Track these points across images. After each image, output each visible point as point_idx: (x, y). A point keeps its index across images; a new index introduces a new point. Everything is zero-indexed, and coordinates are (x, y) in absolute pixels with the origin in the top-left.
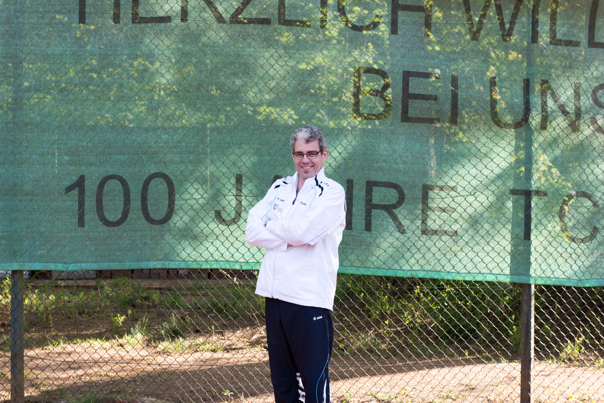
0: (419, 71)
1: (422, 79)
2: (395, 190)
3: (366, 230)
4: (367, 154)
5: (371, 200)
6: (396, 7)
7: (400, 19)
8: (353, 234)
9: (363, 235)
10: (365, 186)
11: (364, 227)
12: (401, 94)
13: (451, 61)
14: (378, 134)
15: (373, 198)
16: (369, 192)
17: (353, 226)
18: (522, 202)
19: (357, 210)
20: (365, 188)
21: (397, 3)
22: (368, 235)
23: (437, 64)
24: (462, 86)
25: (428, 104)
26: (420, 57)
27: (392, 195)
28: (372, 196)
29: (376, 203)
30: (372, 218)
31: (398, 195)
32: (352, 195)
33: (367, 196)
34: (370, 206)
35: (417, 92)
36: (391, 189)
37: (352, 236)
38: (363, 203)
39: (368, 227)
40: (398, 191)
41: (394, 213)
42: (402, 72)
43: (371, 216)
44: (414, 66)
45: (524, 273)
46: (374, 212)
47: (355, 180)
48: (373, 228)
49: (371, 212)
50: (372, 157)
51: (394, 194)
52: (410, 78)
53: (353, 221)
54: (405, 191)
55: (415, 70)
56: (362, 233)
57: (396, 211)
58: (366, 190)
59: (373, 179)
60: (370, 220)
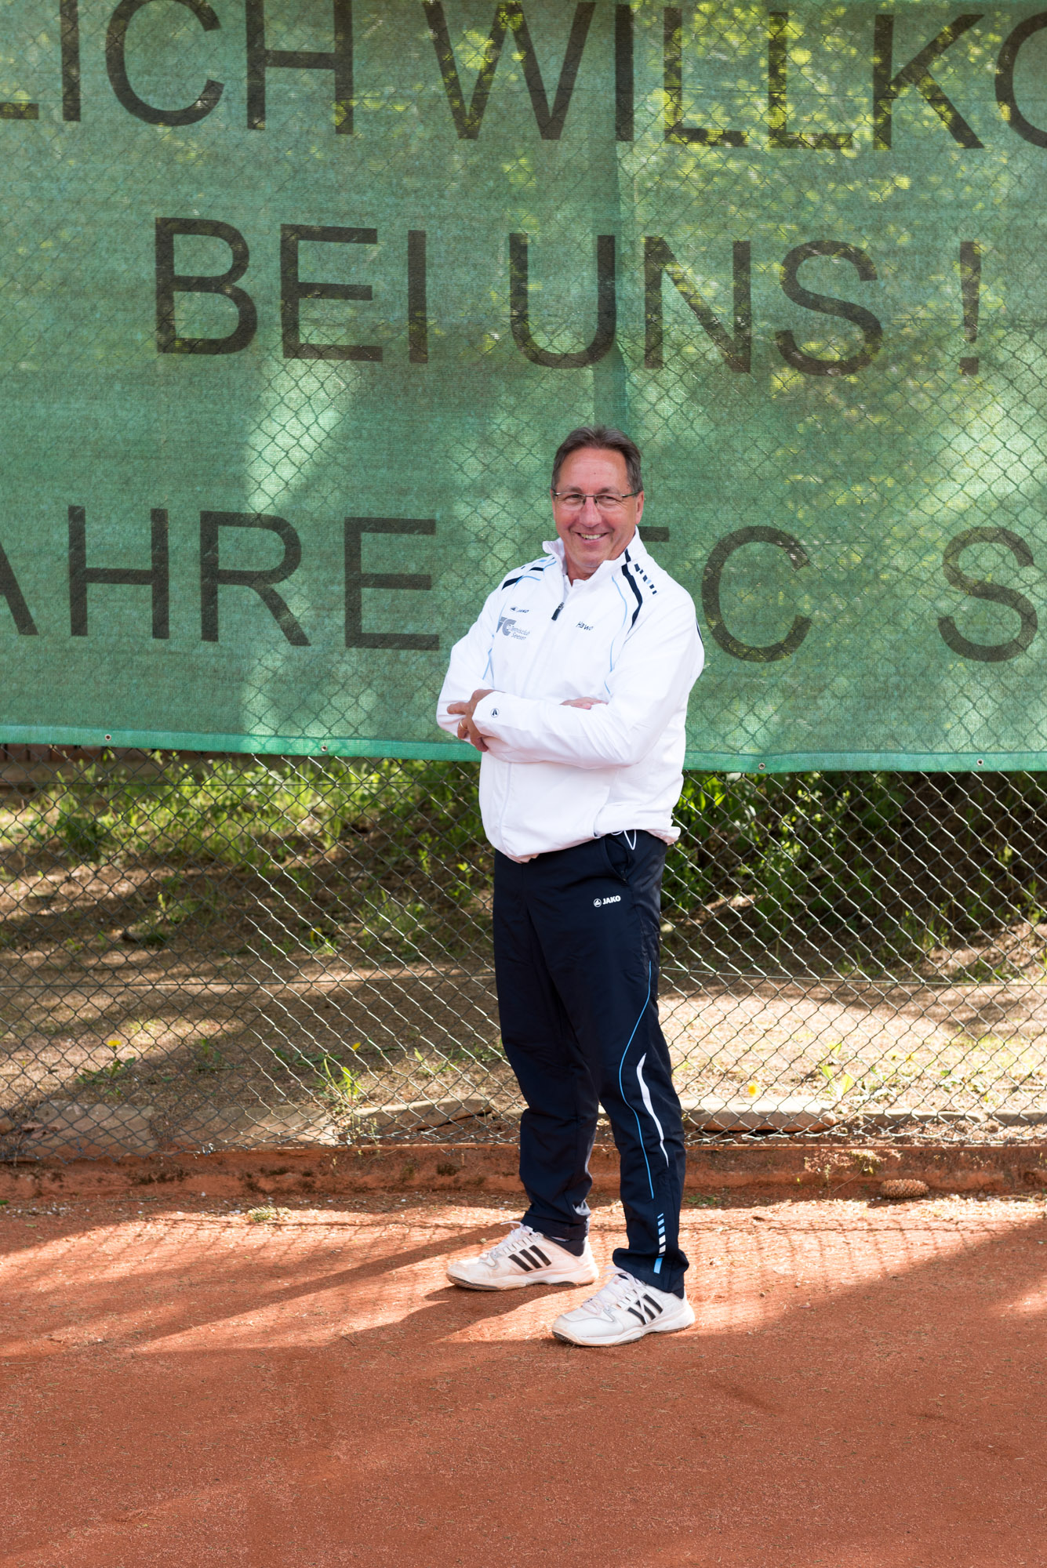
0: (321, 223)
1: (331, 244)
2: (275, 535)
3: (204, 638)
5: (216, 563)
6: (259, 59)
7: (271, 90)
8: (173, 648)
9: (200, 650)
10: (198, 526)
11: (200, 631)
12: (278, 286)
13: (407, 194)
14: (225, 391)
15: (221, 555)
16: (209, 541)
17: (171, 628)
19: (181, 588)
20: (199, 531)
21: (262, 46)
22: (211, 650)
23: (371, 204)
24: (436, 261)
25: (348, 309)
26: (325, 186)
27: (268, 550)
28: (216, 550)
29: (229, 568)
30: (220, 608)
31: (283, 547)
32: (165, 548)
33: (204, 549)
34: (213, 576)
35: (320, 278)
36: (267, 532)
37: (171, 653)
38: (195, 569)
39: (210, 632)
40: (283, 537)
41: (276, 594)
42: (279, 228)
43: (215, 602)
44: (310, 212)
46: (226, 593)
47: (172, 513)
48: (222, 631)
49: (215, 593)
50: (214, 451)
51: (273, 544)
52: (301, 243)
53: (171, 616)
54: (302, 537)
55: (314, 223)
56: (194, 646)
57: (281, 587)
58: (202, 535)
59: (218, 507)
60: (215, 613)
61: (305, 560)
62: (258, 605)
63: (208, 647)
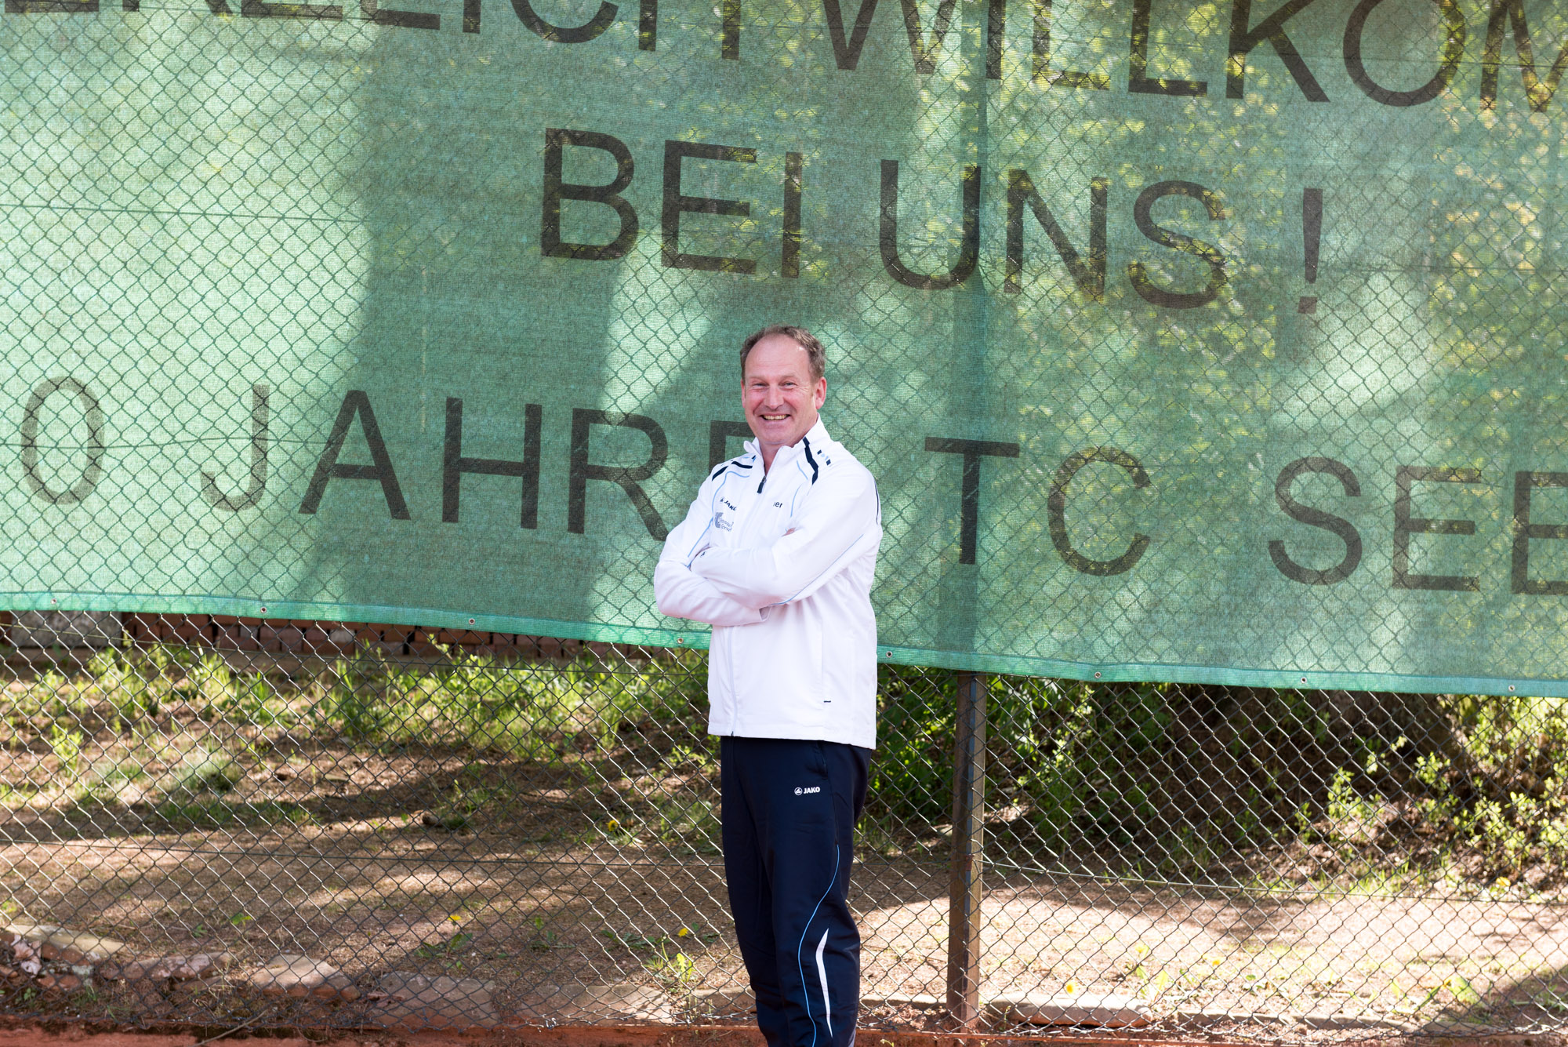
0: (705, 142)
1: (713, 162)
2: (644, 434)
3: (570, 530)
4: (576, 344)
5: (585, 456)
7: (662, 14)
8: (540, 538)
9: (565, 542)
10: (571, 423)
11: (566, 523)
12: (660, 198)
14: (603, 295)
15: (591, 451)
16: (580, 436)
17: (539, 518)
18: (958, 469)
19: (551, 481)
20: (570, 428)
22: (576, 542)
23: (751, 126)
24: (811, 182)
25: (724, 223)
27: (636, 450)
28: (586, 446)
29: (599, 464)
30: (587, 502)
31: (650, 446)
32: (538, 442)
33: (574, 447)
34: (582, 471)
35: (700, 193)
36: (635, 431)
37: (538, 543)
38: (565, 463)
39: (576, 523)
40: (651, 436)
41: (641, 491)
42: (663, 143)
43: (583, 496)
45: (957, 643)
46: (594, 488)
47: (545, 411)
48: (588, 524)
49: (583, 487)
50: (589, 352)
51: (641, 444)
52: (684, 159)
53: (540, 507)
54: (669, 437)
55: (696, 141)
56: (561, 538)
57: (646, 485)
58: (573, 432)
59: (588, 405)
60: (582, 505)
61: (670, 459)
62: (624, 501)
63: (575, 539)
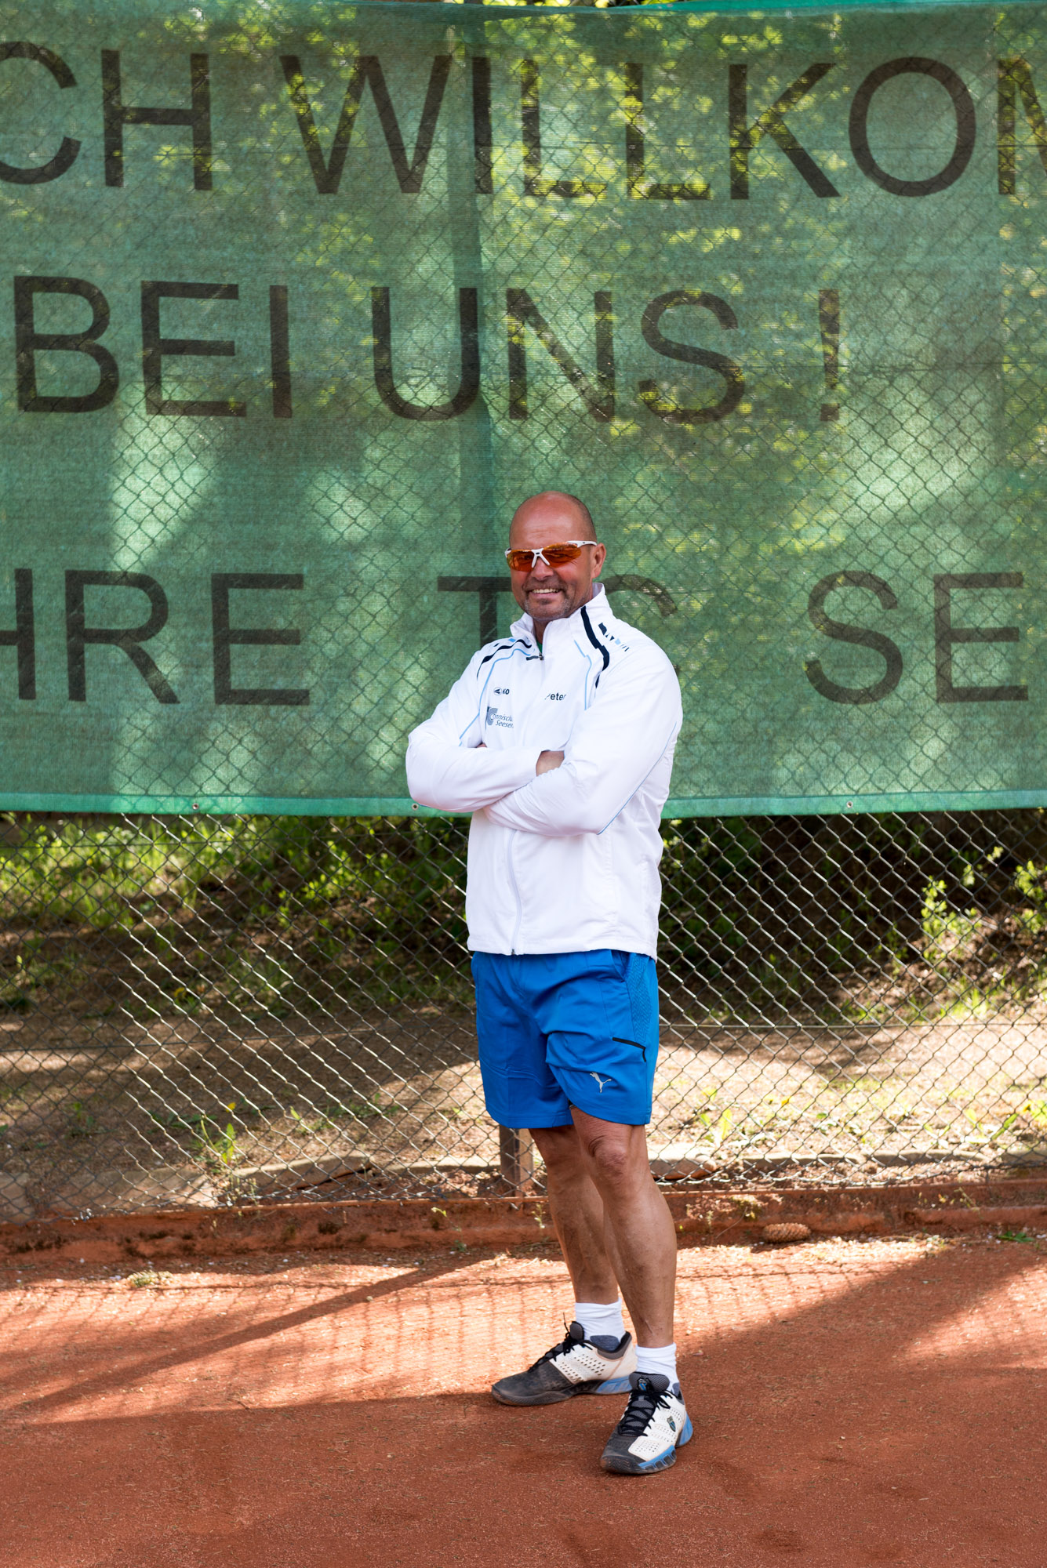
0: (183, 280)
1: (193, 301)
2: (141, 593)
3: (72, 698)
5: (82, 622)
6: (115, 118)
7: (128, 146)
8: (40, 709)
9: (67, 711)
10: (63, 585)
11: (67, 692)
12: (139, 342)
13: (269, 250)
14: (88, 449)
15: (87, 614)
17: (38, 688)
18: (475, 608)
19: (47, 648)
20: (64, 591)
21: (119, 103)
22: (79, 710)
23: (232, 260)
24: (298, 316)
25: (210, 365)
26: (184, 242)
27: (135, 609)
28: (82, 609)
29: (95, 627)
30: (87, 667)
31: (149, 605)
32: (30, 609)
33: (69, 609)
34: (80, 635)
35: (181, 334)
36: (132, 590)
37: (38, 714)
38: (62, 628)
39: (77, 691)
40: (149, 594)
41: (144, 652)
42: (139, 285)
43: (82, 662)
44: (170, 268)
46: (92, 652)
47: (37, 573)
48: (89, 691)
49: (82, 652)
50: (77, 510)
51: (140, 603)
52: (162, 300)
53: (38, 676)
54: (169, 594)
55: (174, 279)
56: (62, 707)
57: (147, 646)
58: (67, 594)
59: (83, 566)
60: (82, 672)
61: (172, 618)
62: (126, 664)
63: (77, 707)
